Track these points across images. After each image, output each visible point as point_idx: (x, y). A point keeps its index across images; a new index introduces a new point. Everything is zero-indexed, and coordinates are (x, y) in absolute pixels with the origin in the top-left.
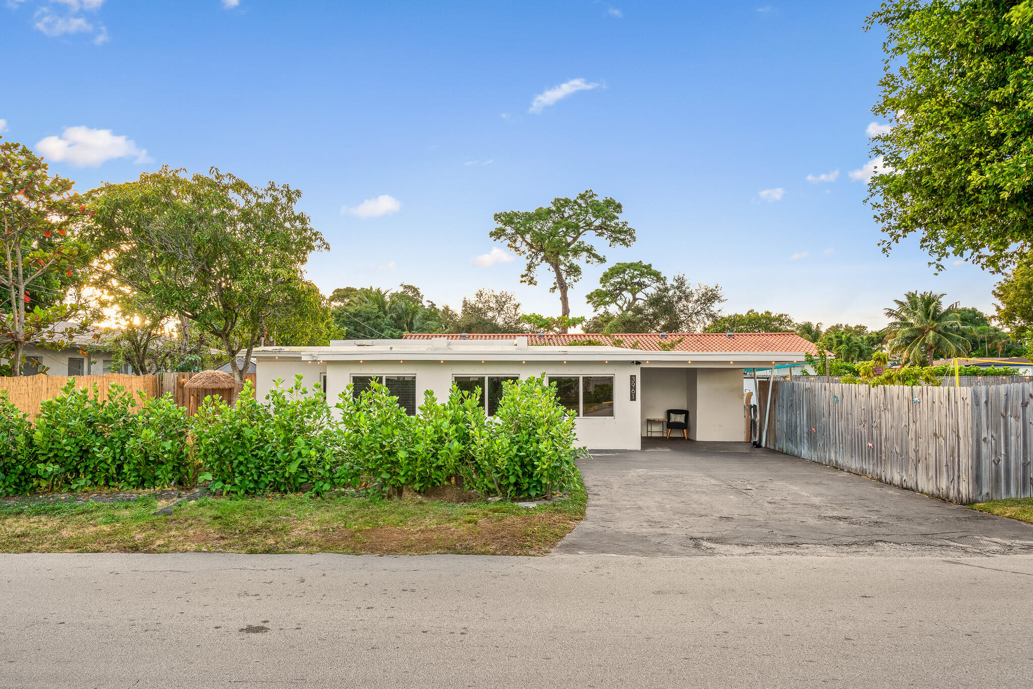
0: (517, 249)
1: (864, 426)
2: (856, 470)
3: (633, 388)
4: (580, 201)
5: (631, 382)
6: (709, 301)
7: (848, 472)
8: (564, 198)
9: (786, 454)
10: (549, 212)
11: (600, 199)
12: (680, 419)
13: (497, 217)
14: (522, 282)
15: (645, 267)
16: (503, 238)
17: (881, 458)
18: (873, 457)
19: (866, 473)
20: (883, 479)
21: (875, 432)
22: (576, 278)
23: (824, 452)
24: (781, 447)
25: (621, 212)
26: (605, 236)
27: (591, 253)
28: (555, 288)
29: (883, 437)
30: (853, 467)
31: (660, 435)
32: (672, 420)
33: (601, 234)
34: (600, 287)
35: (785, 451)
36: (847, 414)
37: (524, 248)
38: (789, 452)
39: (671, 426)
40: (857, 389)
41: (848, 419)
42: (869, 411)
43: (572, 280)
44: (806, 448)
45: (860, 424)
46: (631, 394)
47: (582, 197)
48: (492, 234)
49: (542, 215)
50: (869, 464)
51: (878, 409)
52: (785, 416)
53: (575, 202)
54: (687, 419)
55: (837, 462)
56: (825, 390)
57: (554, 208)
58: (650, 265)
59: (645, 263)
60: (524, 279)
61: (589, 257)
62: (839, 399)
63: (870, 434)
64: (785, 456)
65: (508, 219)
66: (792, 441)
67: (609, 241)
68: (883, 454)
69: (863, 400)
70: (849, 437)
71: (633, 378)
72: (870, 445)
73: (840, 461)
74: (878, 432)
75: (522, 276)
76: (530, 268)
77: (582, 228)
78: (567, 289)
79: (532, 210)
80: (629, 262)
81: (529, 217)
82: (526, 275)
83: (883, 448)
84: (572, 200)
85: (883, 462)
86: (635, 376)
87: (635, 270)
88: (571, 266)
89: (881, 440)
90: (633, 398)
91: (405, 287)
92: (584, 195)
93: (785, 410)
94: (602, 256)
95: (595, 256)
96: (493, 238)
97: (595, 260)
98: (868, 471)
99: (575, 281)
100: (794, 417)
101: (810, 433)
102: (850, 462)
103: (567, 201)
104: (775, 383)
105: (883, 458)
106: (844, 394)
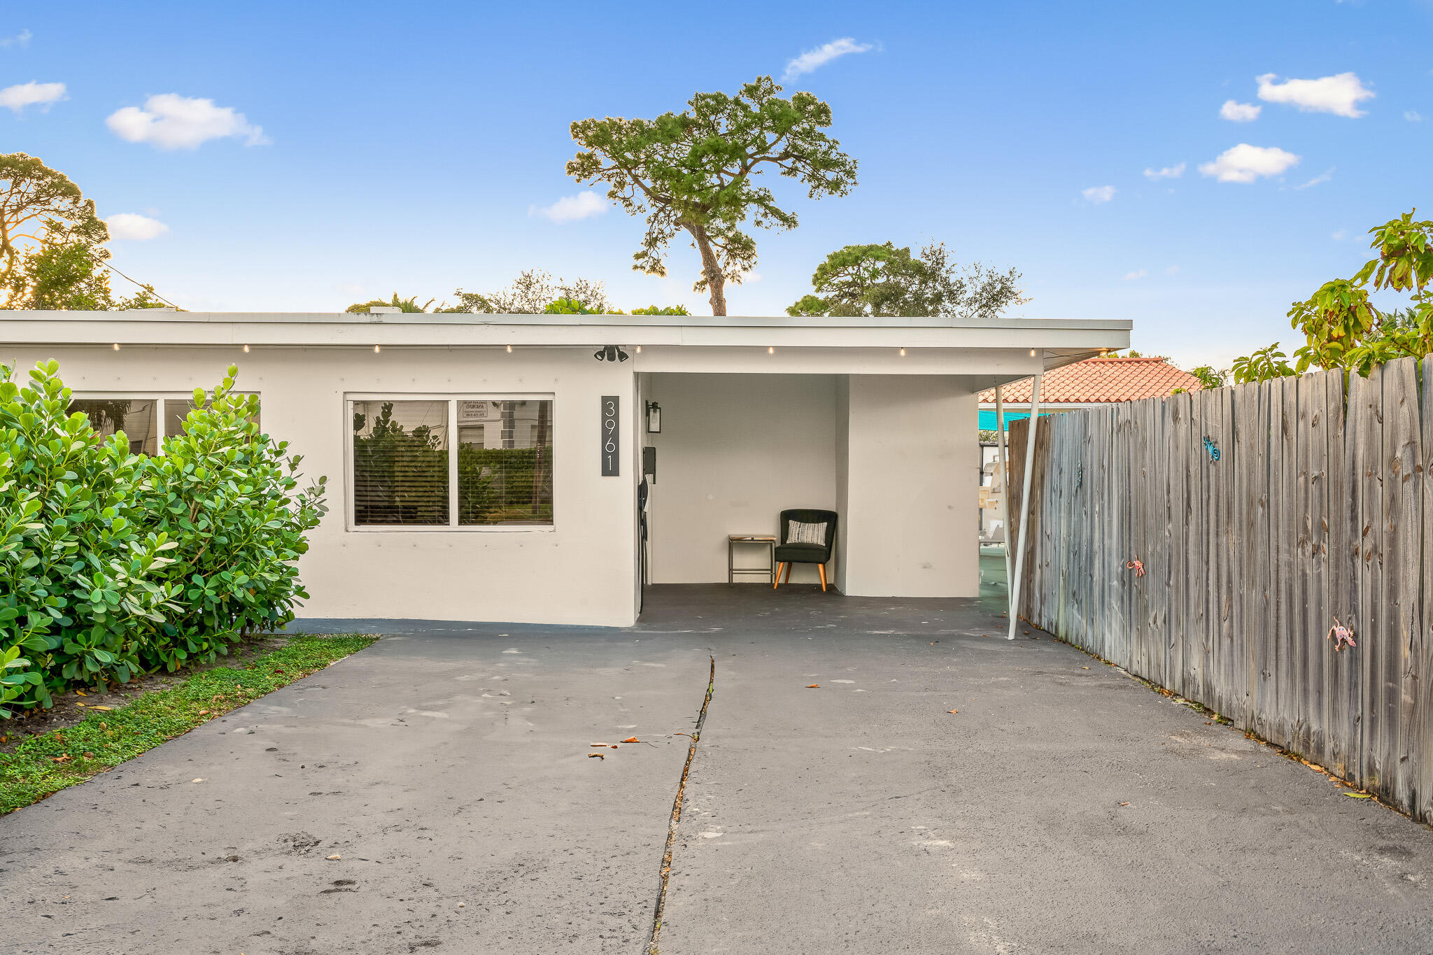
0: (627, 202)
1: (1317, 550)
2: (1280, 730)
3: (610, 436)
4: (745, 100)
5: (604, 418)
6: (995, 300)
7: (1250, 733)
8: (714, 93)
9: (1065, 642)
10: (685, 124)
11: (786, 97)
12: (814, 534)
13: (579, 130)
14: (636, 267)
15: (897, 253)
16: (595, 176)
17: (1392, 695)
18: (1353, 686)
19: (1320, 750)
20: (1402, 794)
21: (1365, 576)
22: (745, 262)
23: (1170, 645)
24: (1054, 618)
25: (829, 123)
26: (800, 175)
27: (767, 207)
28: (703, 283)
29: (1407, 600)
30: (1269, 715)
31: (765, 579)
32: (792, 539)
33: (792, 171)
34: (811, 290)
35: (1062, 633)
36: (1251, 504)
37: (640, 197)
38: (1072, 638)
39: (788, 554)
40: (1291, 398)
41: (1251, 525)
42: (1338, 485)
43: (738, 267)
44: (1116, 626)
45: (1302, 543)
46: (604, 455)
47: (751, 91)
48: (572, 169)
49: (670, 130)
50: (1335, 714)
51: (1383, 471)
52: (1064, 523)
53: (737, 102)
54: (832, 534)
55: (1209, 690)
56: (1176, 419)
57: (693, 115)
58: (907, 250)
59: (898, 246)
60: (641, 261)
61: (765, 215)
62: (1223, 446)
63: (1344, 583)
64: (1064, 649)
65: (601, 136)
66: (1079, 602)
67: (808, 186)
68: (1405, 682)
69: (1316, 438)
70: (1256, 596)
71: (610, 406)
72: (1342, 632)
73: (1221, 688)
74: (1383, 576)
75: (637, 257)
76: (652, 242)
77: (751, 156)
78: (722, 282)
79: (650, 119)
80: (865, 243)
81: (644, 134)
82: (644, 254)
83: (1405, 652)
84: (731, 98)
85: (1403, 718)
86: (616, 399)
87: (877, 258)
88: (736, 239)
89: (1393, 616)
90: (610, 467)
91: (468, 297)
92: (756, 88)
93: (1064, 501)
94: (788, 214)
95: (776, 212)
96: (574, 176)
97: (775, 220)
98: (1329, 747)
99: (745, 269)
100: (1086, 524)
101: (1127, 579)
102: (1256, 695)
103: (720, 100)
104: (1043, 423)
105: (1405, 697)
106: (1242, 427)
